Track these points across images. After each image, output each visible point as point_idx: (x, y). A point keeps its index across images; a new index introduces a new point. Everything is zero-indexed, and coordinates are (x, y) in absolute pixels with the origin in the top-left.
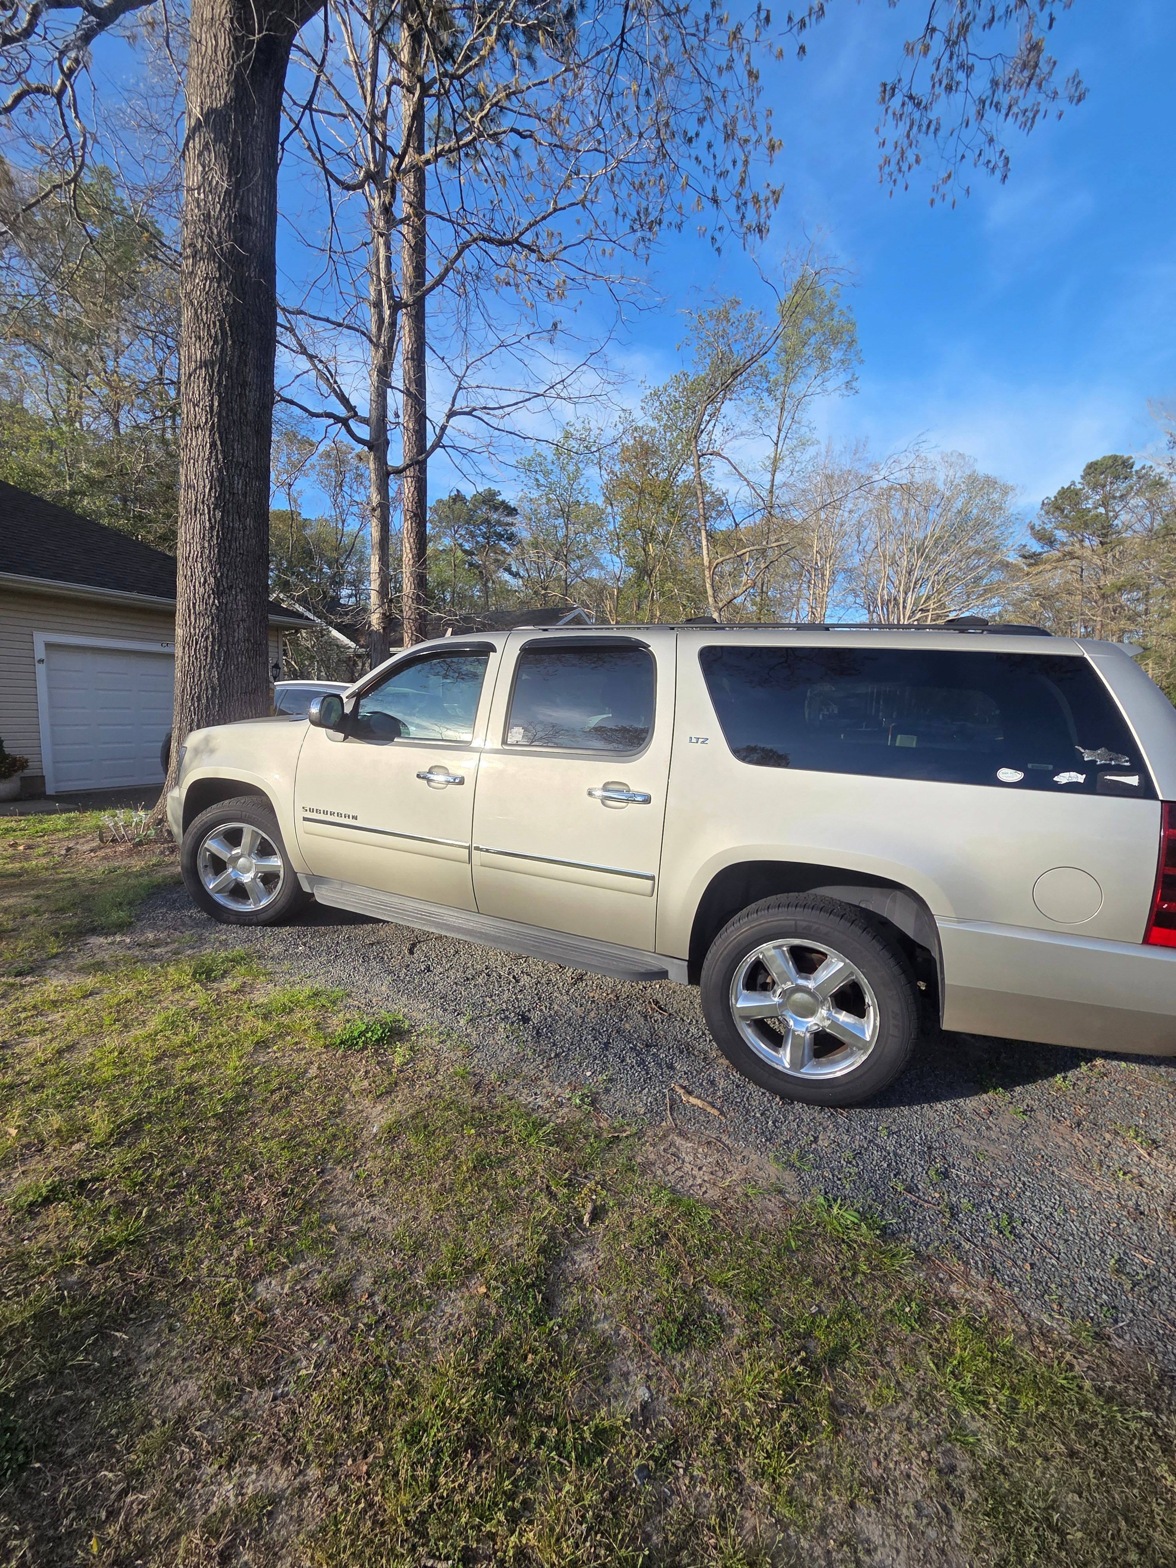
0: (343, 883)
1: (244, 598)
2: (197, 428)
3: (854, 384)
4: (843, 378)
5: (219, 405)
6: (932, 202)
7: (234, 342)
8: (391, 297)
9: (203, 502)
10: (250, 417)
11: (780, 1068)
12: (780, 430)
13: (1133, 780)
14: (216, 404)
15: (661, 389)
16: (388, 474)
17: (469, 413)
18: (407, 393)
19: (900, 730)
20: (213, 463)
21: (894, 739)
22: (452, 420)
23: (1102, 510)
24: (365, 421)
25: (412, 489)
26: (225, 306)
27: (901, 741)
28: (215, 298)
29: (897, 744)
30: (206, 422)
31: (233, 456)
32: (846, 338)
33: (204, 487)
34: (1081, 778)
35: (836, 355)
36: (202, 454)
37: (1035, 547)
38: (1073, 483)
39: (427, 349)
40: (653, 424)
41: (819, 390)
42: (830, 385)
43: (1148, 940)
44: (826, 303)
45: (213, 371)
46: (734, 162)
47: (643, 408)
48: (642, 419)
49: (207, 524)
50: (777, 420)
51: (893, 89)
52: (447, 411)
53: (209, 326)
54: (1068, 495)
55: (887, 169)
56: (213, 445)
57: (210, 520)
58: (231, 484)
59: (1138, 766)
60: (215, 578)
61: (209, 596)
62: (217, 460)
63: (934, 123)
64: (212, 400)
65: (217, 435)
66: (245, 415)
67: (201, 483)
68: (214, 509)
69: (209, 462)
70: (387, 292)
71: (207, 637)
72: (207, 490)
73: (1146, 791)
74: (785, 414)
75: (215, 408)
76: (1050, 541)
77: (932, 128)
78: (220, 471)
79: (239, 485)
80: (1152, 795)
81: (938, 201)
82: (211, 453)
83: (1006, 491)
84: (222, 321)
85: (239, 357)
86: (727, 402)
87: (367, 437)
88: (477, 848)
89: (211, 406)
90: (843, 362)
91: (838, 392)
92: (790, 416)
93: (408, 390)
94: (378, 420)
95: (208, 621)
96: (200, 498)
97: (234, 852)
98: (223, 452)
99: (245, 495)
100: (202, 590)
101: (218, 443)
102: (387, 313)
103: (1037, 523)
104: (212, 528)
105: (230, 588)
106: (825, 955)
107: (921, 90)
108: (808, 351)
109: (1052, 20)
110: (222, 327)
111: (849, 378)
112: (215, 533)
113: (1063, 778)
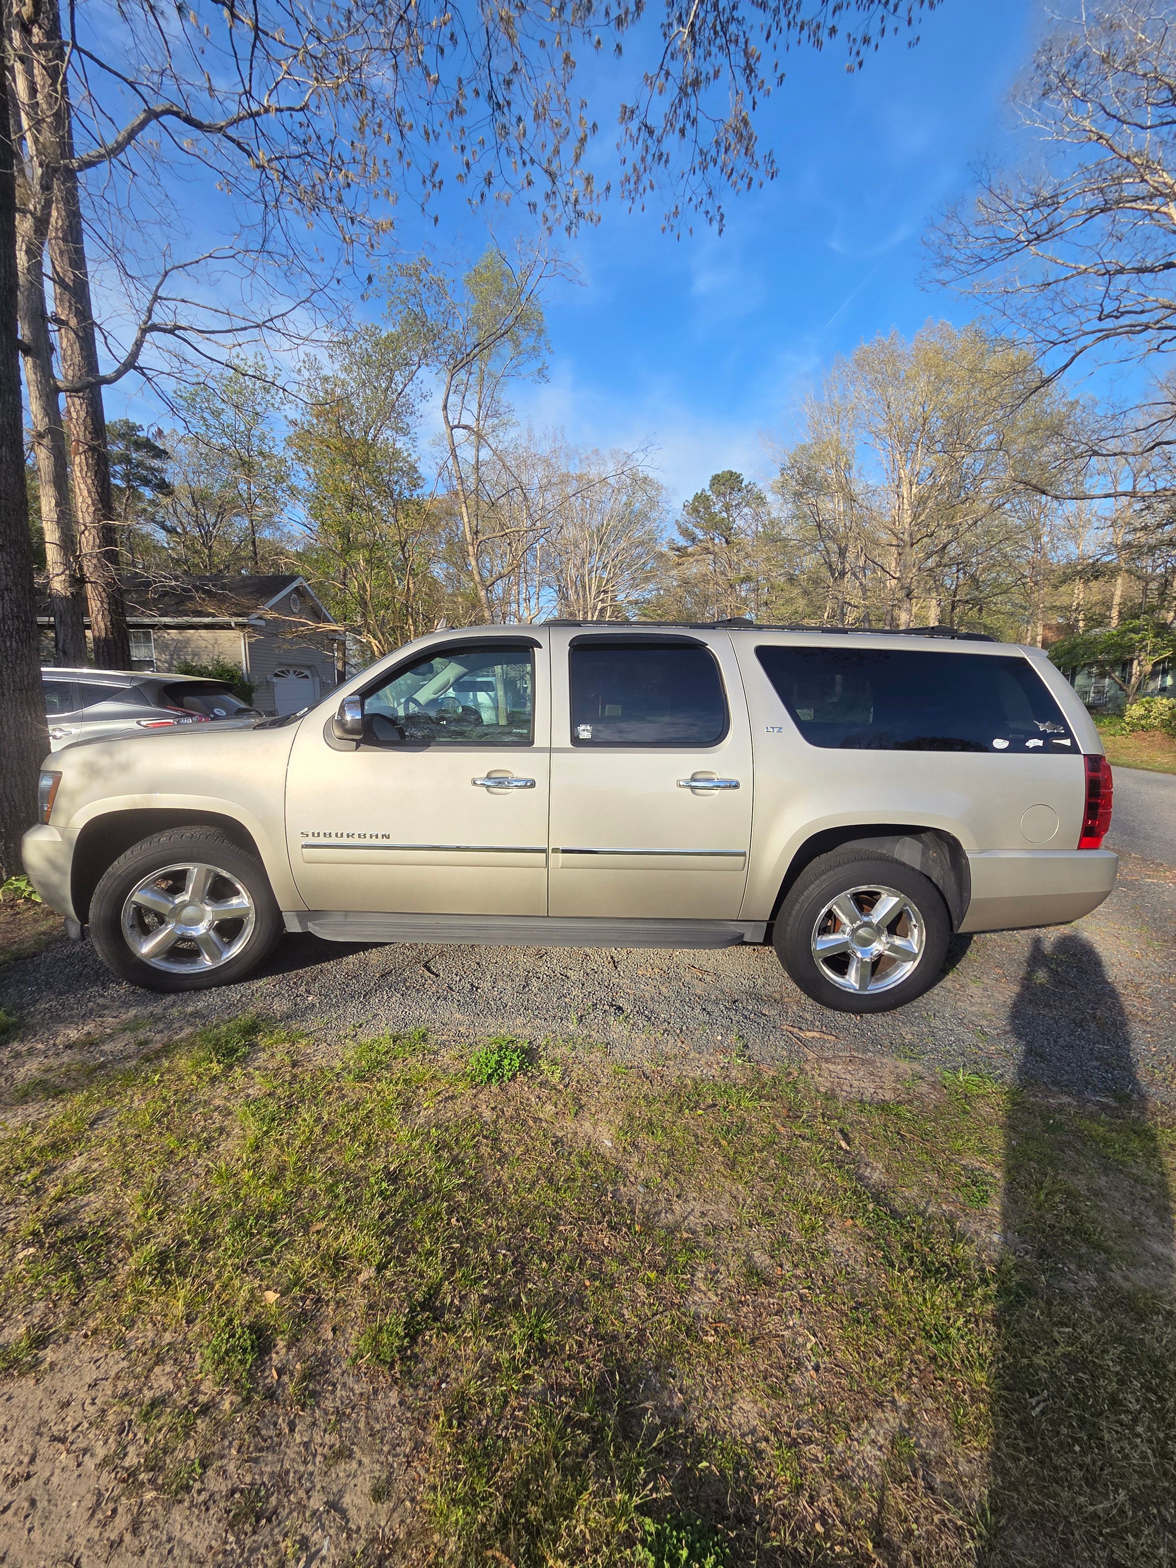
0: (347, 913)
6: (664, 230)
11: (852, 991)
12: (480, 406)
13: (1067, 742)
17: (171, 332)
23: (724, 515)
25: (83, 414)
32: (535, 326)
34: (1040, 743)
37: (682, 542)
38: (703, 490)
40: (343, 376)
43: (1080, 847)
46: (544, 146)
48: (330, 368)
51: (632, 112)
54: (701, 498)
55: (627, 186)
59: (1068, 734)
63: (665, 156)
73: (1074, 749)
74: (484, 391)
76: (693, 539)
77: (663, 160)
80: (1078, 752)
81: (668, 230)
83: (659, 488)
86: (423, 367)
88: (555, 850)
92: (489, 394)
93: (61, 279)
94: (34, 314)
97: (177, 901)
103: (681, 520)
106: (879, 894)
107: (656, 121)
109: (754, 103)
113: (1032, 743)
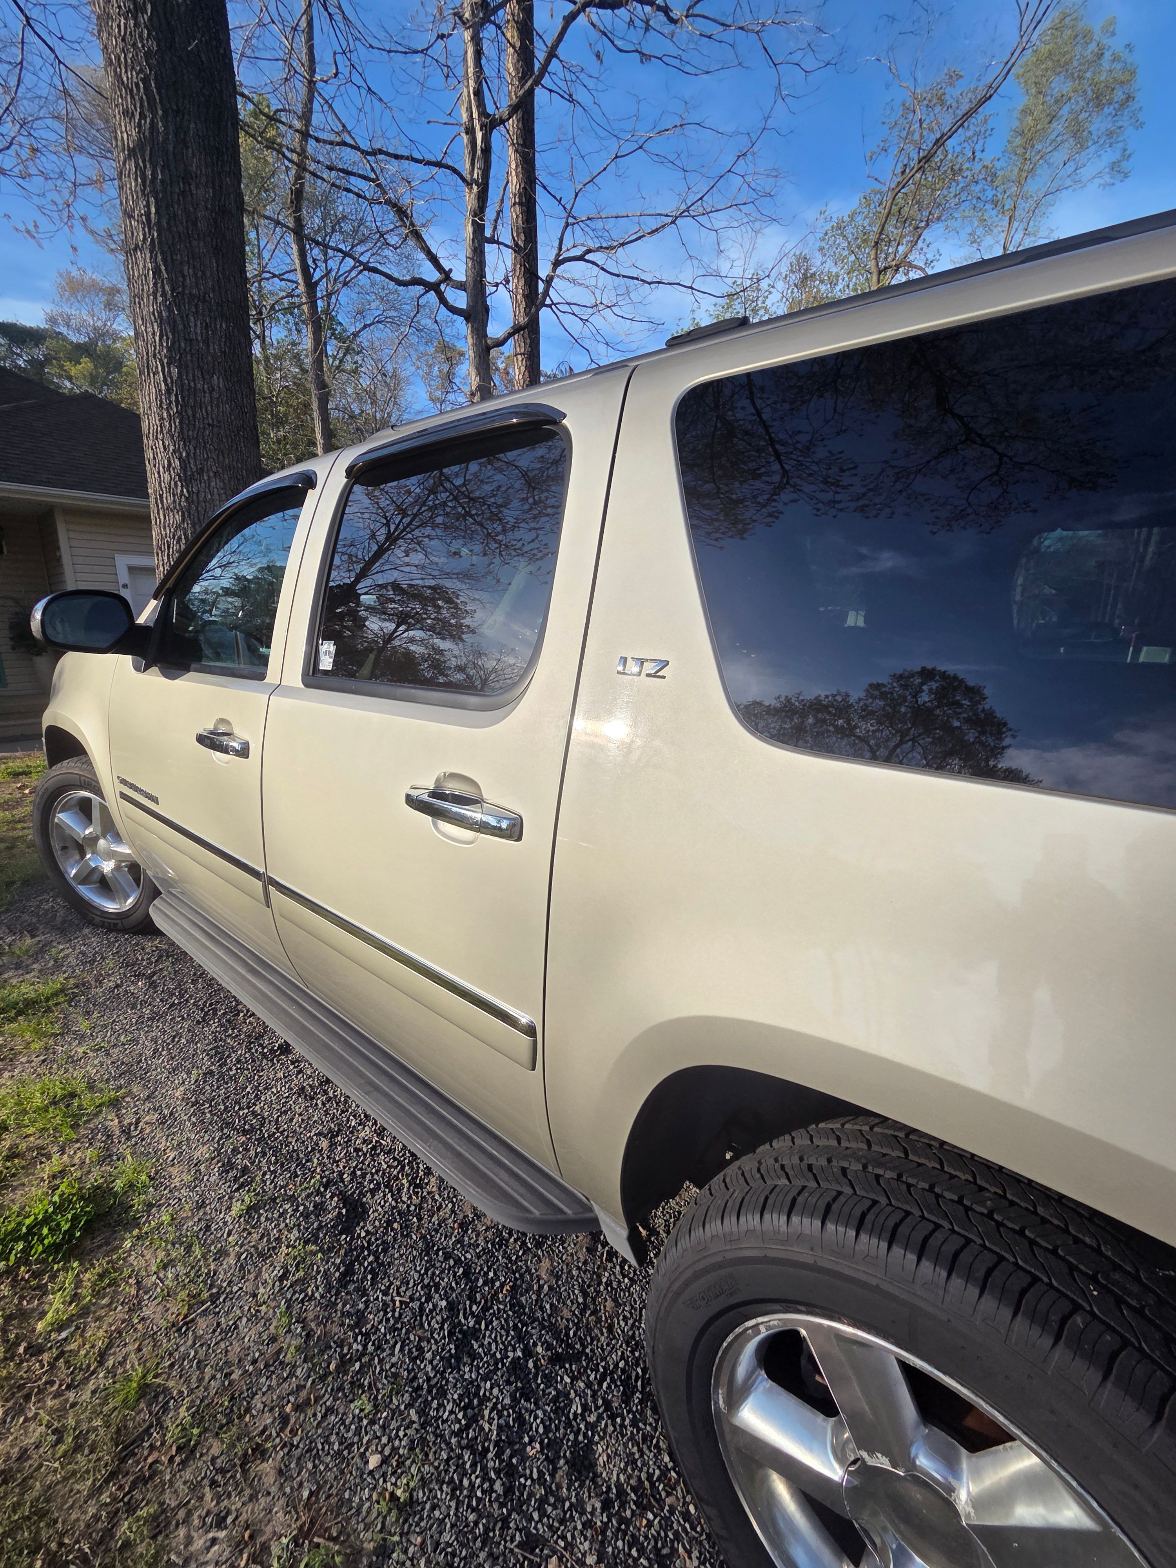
1: (221, 485)
2: (135, 250)
3: (1124, 164)
4: (1110, 156)
5: (157, 212)
7: (165, 112)
8: (483, 113)
9: (155, 356)
10: (202, 225)
14: (153, 210)
15: (846, 219)
16: (488, 349)
17: (581, 258)
18: (516, 249)
19: (1145, 640)
20: (160, 299)
21: (1137, 652)
22: (559, 271)
24: (461, 286)
25: (523, 369)
26: (148, 55)
27: (1146, 655)
28: (134, 45)
29: (1141, 660)
30: (145, 239)
31: (184, 287)
32: (1119, 95)
33: (154, 334)
35: (1099, 124)
36: (146, 288)
39: (539, 188)
41: (1069, 182)
42: (1086, 173)
44: (1093, 46)
45: (144, 162)
47: (821, 249)
49: (163, 387)
50: (1003, 235)
52: (552, 258)
53: (131, 90)
56: (157, 271)
57: (165, 380)
58: (186, 326)
60: (180, 459)
61: (176, 483)
62: (164, 294)
64: (148, 206)
65: (159, 257)
66: (195, 224)
67: (150, 329)
68: (169, 364)
69: (155, 298)
70: (478, 107)
71: (180, 539)
72: (157, 339)
74: (1015, 224)
75: (153, 216)
78: (169, 309)
79: (196, 328)
82: (155, 284)
84: (145, 81)
85: (176, 135)
87: (464, 306)
88: (269, 880)
89: (148, 214)
90: (1110, 134)
91: (1097, 181)
92: (1022, 227)
93: (517, 244)
94: (475, 281)
95: (178, 518)
96: (151, 349)
97: (87, 832)
98: (170, 280)
99: (206, 342)
100: (167, 476)
101: (163, 268)
102: (479, 136)
104: (169, 391)
105: (201, 471)
108: (1058, 127)
110: (147, 88)
111: (1117, 156)
112: (173, 398)
